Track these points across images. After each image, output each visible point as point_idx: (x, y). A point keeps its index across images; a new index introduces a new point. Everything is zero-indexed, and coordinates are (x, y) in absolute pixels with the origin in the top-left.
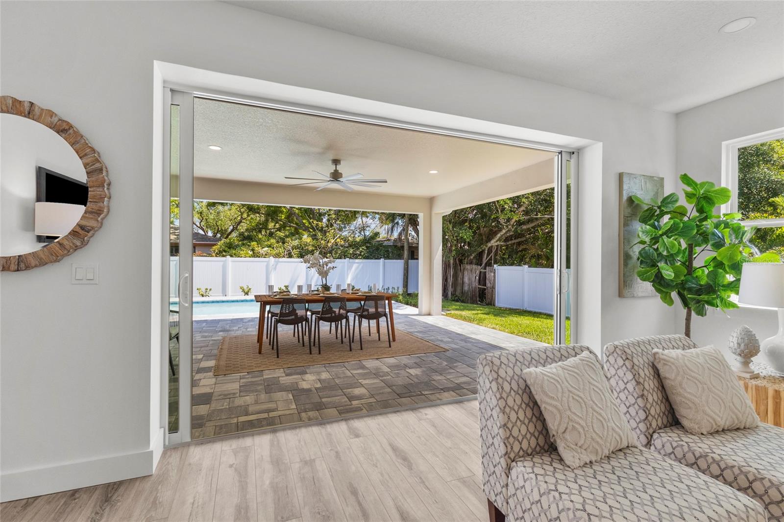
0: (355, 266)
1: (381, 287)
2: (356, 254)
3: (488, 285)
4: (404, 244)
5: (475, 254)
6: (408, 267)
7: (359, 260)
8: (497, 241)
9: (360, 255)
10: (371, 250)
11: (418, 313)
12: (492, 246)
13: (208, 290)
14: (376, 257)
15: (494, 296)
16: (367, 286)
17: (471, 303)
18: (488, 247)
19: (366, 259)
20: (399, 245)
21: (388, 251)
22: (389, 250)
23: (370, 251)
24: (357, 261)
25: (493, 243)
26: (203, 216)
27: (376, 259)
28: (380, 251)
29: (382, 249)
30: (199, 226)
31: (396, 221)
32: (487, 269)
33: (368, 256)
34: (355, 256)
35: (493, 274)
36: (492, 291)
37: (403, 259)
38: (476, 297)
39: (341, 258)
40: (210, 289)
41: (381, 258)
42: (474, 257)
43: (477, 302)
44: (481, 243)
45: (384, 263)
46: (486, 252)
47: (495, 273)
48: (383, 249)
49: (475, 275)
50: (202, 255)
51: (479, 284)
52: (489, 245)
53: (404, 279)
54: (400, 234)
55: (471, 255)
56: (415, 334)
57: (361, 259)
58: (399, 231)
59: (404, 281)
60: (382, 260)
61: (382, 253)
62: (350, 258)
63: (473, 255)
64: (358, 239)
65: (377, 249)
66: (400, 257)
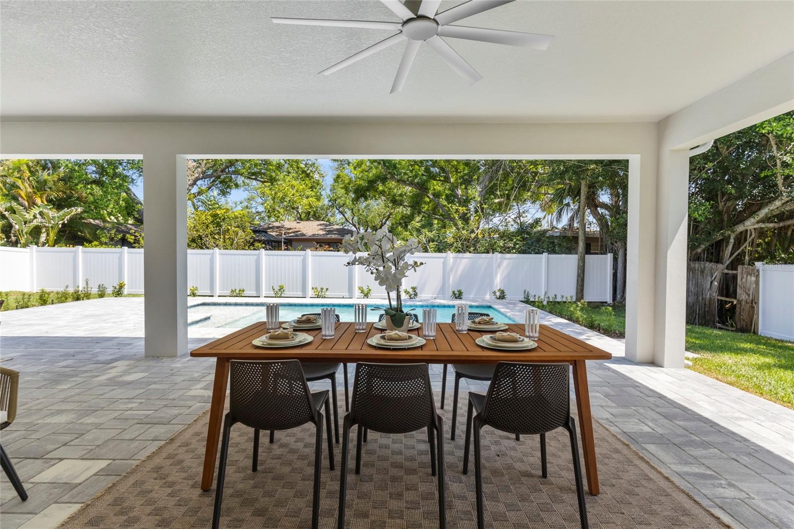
0: (505, 263)
1: (543, 293)
2: (509, 248)
3: (741, 295)
4: (578, 233)
5: (707, 244)
6: (584, 265)
7: (512, 254)
8: (758, 222)
9: (514, 248)
10: (530, 242)
11: (623, 354)
12: (747, 231)
13: (325, 290)
14: (537, 251)
15: (755, 316)
16: (523, 292)
17: (701, 324)
18: (736, 233)
19: (521, 253)
20: (569, 234)
21: (554, 242)
22: (556, 241)
23: (527, 243)
24: (508, 256)
25: (750, 224)
26: (354, 213)
27: (536, 253)
28: (542, 243)
29: (544, 240)
30: (351, 223)
31: (565, 202)
32: (739, 269)
33: (525, 250)
34: (506, 250)
35: (753, 279)
36: (753, 307)
37: (576, 253)
38: (714, 316)
39: (488, 252)
40: (327, 289)
41: (543, 252)
42: (704, 251)
43: (714, 323)
44: (719, 226)
45: (548, 258)
46: (732, 240)
47: (758, 276)
48: (547, 240)
49: (709, 279)
50: (329, 249)
51: (721, 293)
52: (740, 228)
53: (578, 280)
54: (572, 219)
55: (699, 246)
56: (652, 448)
57: (515, 253)
58: (570, 215)
59: (578, 284)
60: (545, 255)
61: (545, 246)
62: (501, 252)
63: (703, 247)
64: (512, 229)
65: (538, 240)
66: (570, 250)
